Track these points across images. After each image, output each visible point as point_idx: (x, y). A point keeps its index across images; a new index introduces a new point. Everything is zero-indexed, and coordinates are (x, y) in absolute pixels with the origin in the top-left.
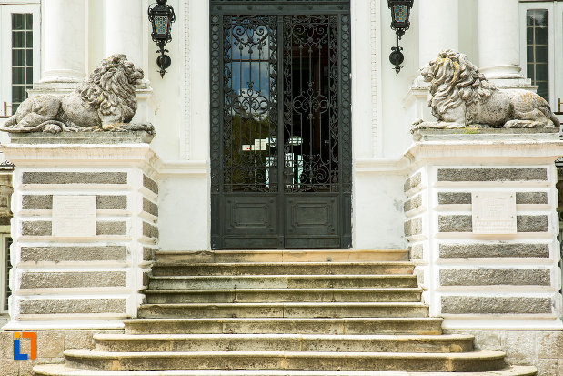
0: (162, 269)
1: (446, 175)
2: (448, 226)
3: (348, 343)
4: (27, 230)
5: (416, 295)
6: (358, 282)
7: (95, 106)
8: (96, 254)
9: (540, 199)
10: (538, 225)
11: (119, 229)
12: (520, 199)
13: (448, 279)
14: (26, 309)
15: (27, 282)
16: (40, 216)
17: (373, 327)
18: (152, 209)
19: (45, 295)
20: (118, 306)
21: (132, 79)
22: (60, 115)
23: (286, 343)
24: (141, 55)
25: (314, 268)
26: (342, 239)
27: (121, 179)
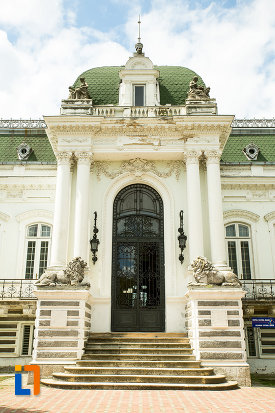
0: (92, 339)
1: (201, 303)
2: (203, 324)
3: (163, 371)
4: (41, 324)
5: (190, 352)
6: (168, 346)
7: (69, 276)
8: (66, 334)
9: (236, 313)
10: (235, 323)
11: (75, 324)
12: (229, 313)
13: (203, 345)
14: (39, 355)
15: (40, 345)
16: (46, 318)
17: (174, 365)
18: (88, 316)
19: (47, 350)
20: (73, 355)
21: (83, 266)
22: (56, 279)
23: (139, 372)
24: (87, 257)
25: (151, 340)
26: (161, 327)
27: (77, 304)
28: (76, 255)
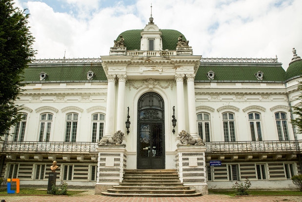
0: (127, 173)
1: (183, 154)
2: (184, 164)
3: (164, 188)
4: (101, 165)
5: (178, 178)
6: (167, 176)
7: (115, 140)
8: (114, 170)
9: (202, 159)
10: (201, 164)
11: (119, 165)
12: (198, 159)
13: (184, 175)
14: (100, 180)
15: (101, 175)
16: (103, 162)
17: (169, 185)
18: (125, 161)
19: (104, 178)
20: (118, 180)
21: (122, 135)
22: (108, 142)
23: (152, 188)
24: (123, 131)
25: (158, 173)
26: (163, 167)
27: (119, 155)
28: (117, 131)
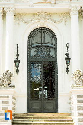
0: (16, 118)
2: (79, 108)
5: (73, 124)
7: (3, 81)
11: (7, 108)
13: (80, 120)
18: (14, 104)
21: (11, 75)
25: (50, 117)
26: (56, 111)
27: (8, 97)
28: (6, 71)
